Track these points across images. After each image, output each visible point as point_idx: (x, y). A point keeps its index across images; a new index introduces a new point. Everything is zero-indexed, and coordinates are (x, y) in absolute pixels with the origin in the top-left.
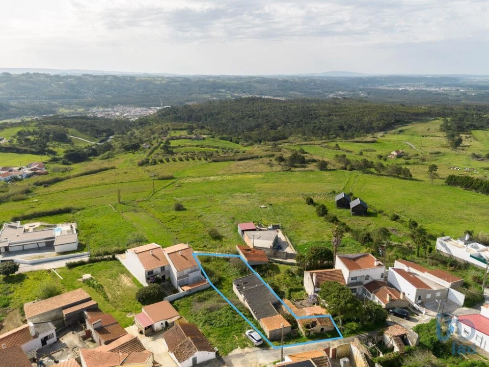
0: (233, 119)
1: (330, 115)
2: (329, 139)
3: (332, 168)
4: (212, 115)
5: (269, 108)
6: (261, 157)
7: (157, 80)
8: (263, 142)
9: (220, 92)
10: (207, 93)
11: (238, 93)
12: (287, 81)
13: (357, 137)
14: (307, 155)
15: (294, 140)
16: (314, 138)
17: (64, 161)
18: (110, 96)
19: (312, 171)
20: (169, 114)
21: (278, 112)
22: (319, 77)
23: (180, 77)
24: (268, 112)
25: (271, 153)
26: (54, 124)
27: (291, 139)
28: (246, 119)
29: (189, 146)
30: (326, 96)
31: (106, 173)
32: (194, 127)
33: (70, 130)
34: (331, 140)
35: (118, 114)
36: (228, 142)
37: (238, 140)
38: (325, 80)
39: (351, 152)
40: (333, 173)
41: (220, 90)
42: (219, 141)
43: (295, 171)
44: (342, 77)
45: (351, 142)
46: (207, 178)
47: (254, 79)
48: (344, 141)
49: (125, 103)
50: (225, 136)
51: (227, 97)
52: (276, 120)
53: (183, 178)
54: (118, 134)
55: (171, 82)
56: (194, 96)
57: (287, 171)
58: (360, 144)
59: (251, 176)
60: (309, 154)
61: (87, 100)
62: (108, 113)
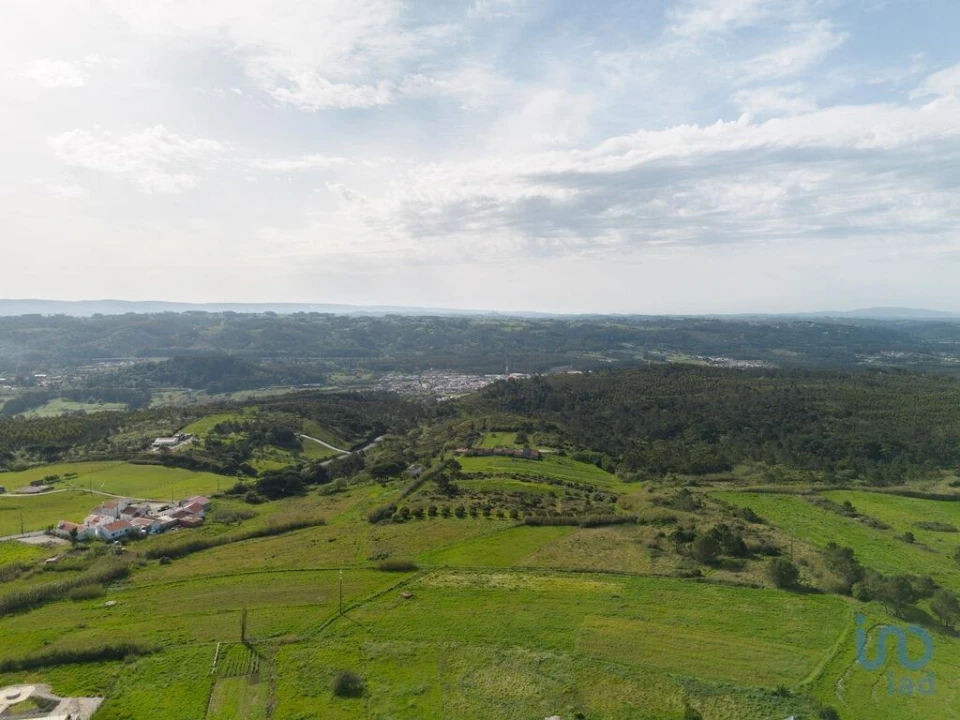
0: (627, 410)
1: (849, 414)
2: (834, 482)
3: (814, 583)
4: (586, 397)
5: (711, 389)
6: (643, 523)
7: (507, 326)
8: (669, 474)
9: (623, 348)
10: (596, 350)
11: (659, 350)
12: (769, 327)
13: (913, 477)
14: (761, 527)
15: (746, 475)
16: (796, 474)
17: (250, 495)
18: (421, 353)
19: (754, 586)
20: (503, 394)
21: (727, 397)
22: (843, 319)
23: (551, 320)
24: (706, 398)
25: (672, 512)
26: (286, 410)
27: (739, 470)
28: (653, 410)
29: (499, 475)
30: (856, 360)
31: (299, 536)
32: (535, 426)
33: (308, 423)
34: (837, 486)
35: (424, 386)
36: (593, 467)
37: (613, 464)
38: (858, 326)
39: (885, 528)
40: (810, 602)
41: (624, 344)
42: (570, 465)
43: (709, 582)
44: (900, 321)
45: (891, 493)
46: (484, 577)
47: (696, 324)
48: (873, 488)
49: (443, 367)
50: (589, 453)
51: (636, 357)
52: (717, 419)
53: (435, 569)
54: (393, 433)
55: (531, 328)
56: (570, 354)
57: (688, 576)
58: (916, 501)
59: (589, 585)
60: (767, 524)
61: (381, 359)
62: (408, 383)
